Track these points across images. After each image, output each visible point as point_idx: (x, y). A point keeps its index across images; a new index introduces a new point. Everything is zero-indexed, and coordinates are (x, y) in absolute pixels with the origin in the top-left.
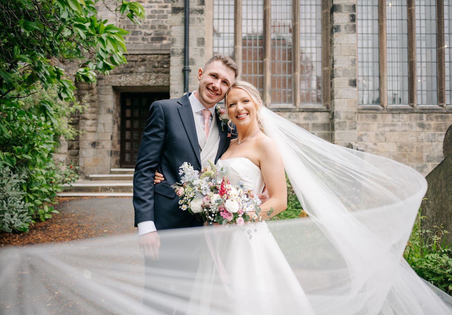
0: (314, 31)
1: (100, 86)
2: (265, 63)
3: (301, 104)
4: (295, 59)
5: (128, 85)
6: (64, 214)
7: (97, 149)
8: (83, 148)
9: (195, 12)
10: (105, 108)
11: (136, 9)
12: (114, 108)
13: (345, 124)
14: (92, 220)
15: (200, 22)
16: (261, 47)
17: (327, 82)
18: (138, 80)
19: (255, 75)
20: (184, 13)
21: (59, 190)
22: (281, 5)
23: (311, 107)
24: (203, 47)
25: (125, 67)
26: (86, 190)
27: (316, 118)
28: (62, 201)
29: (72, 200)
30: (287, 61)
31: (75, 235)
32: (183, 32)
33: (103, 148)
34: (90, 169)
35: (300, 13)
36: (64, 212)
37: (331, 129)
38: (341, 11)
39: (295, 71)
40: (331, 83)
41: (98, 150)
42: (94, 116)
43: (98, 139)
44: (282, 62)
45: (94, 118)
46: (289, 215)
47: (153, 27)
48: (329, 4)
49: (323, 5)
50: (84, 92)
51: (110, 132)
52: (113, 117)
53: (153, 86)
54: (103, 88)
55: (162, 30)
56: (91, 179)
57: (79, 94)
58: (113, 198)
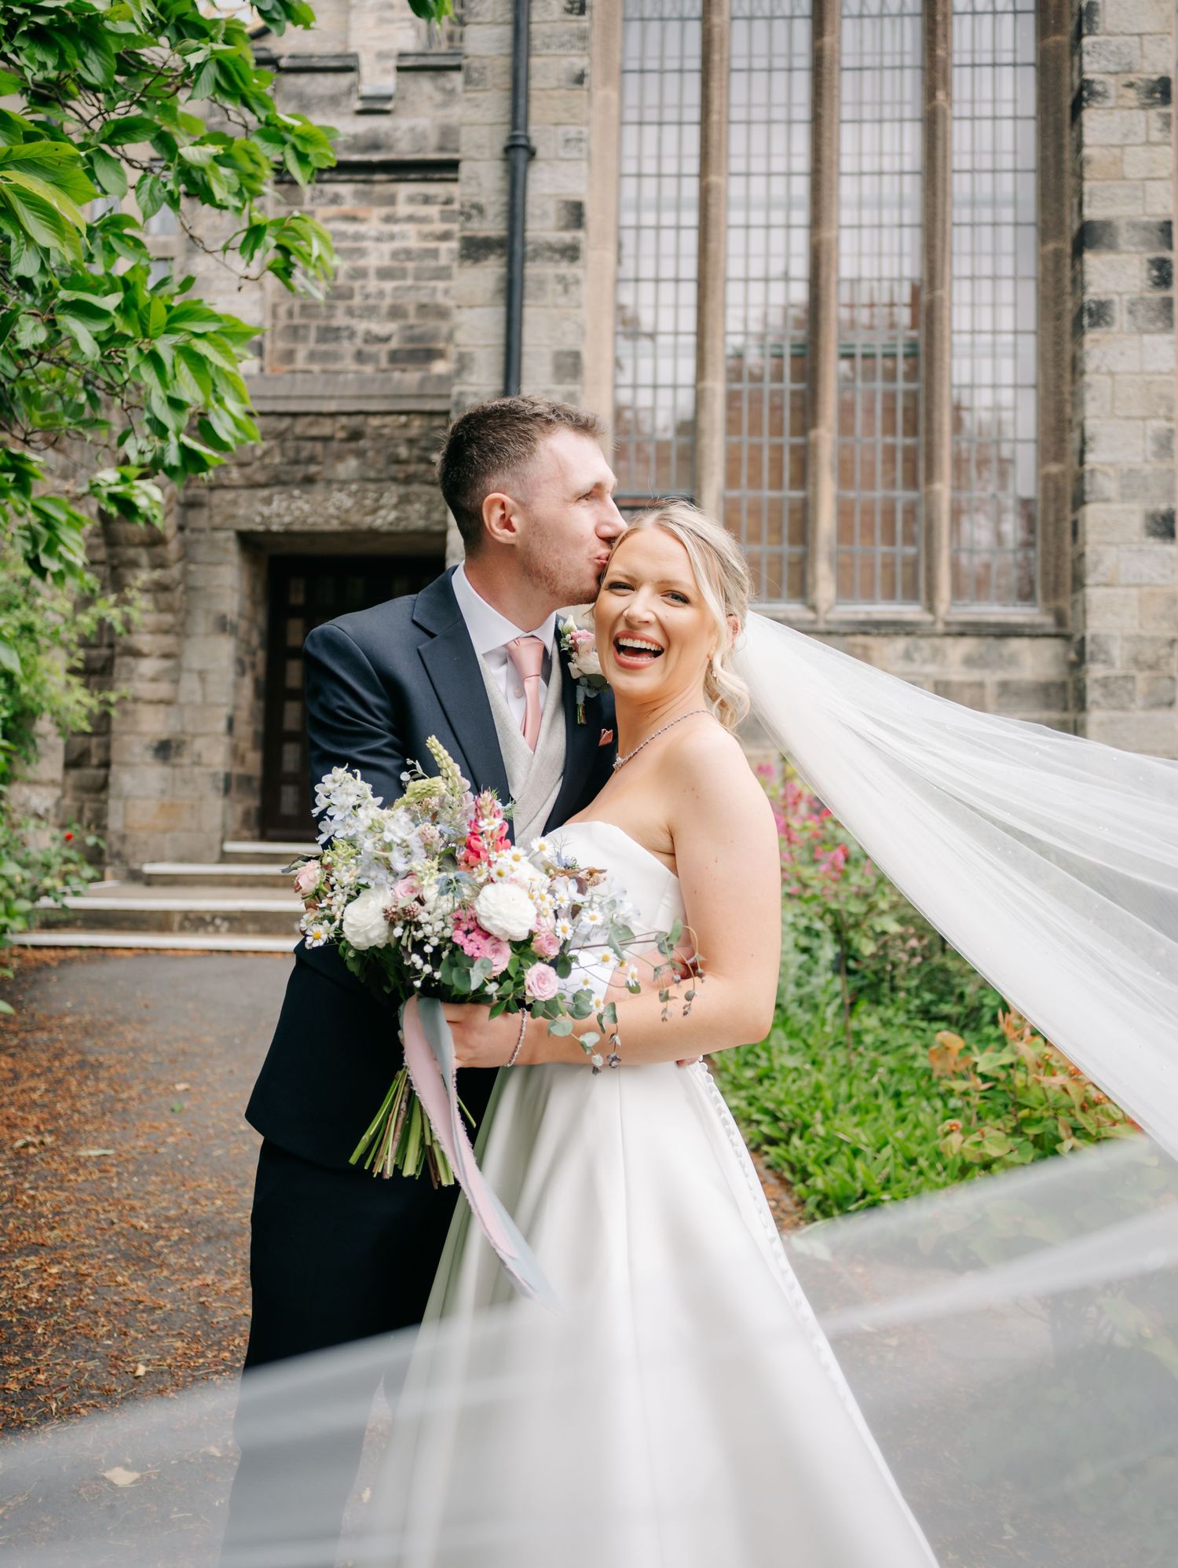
0: (1007, 321)
1: (193, 530)
2: (815, 445)
3: (952, 604)
4: (930, 430)
5: (296, 527)
6: (33, 1016)
7: (174, 766)
8: (125, 764)
9: (548, 254)
10: (208, 612)
11: (303, 243)
12: (241, 615)
13: (1130, 686)
14: (134, 1041)
15: (566, 291)
16: (800, 386)
17: (1059, 520)
18: (332, 511)
19: (775, 494)
20: (504, 260)
21: (18, 924)
22: (880, 226)
23: (993, 619)
24: (576, 388)
25: (285, 460)
26: (126, 924)
27: (1013, 660)
28: (33, 963)
29: (72, 960)
30: (901, 441)
31: (64, 1098)
32: (500, 329)
33: (198, 762)
34: (145, 843)
35: (952, 253)
36: (35, 1005)
37: (1075, 706)
38: (1112, 247)
39: (930, 477)
40: (1075, 524)
41: (178, 771)
42: (167, 642)
43: (178, 728)
44: (880, 440)
45: (167, 650)
46: (894, 1044)
47: (396, 312)
48: (1068, 220)
49: (1044, 222)
50: (131, 553)
51: (225, 705)
52: (237, 648)
53: (390, 534)
54: (202, 537)
55: (431, 324)
56: (150, 881)
57: (116, 562)
58: (223, 956)
